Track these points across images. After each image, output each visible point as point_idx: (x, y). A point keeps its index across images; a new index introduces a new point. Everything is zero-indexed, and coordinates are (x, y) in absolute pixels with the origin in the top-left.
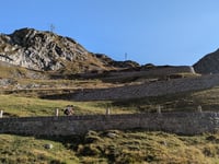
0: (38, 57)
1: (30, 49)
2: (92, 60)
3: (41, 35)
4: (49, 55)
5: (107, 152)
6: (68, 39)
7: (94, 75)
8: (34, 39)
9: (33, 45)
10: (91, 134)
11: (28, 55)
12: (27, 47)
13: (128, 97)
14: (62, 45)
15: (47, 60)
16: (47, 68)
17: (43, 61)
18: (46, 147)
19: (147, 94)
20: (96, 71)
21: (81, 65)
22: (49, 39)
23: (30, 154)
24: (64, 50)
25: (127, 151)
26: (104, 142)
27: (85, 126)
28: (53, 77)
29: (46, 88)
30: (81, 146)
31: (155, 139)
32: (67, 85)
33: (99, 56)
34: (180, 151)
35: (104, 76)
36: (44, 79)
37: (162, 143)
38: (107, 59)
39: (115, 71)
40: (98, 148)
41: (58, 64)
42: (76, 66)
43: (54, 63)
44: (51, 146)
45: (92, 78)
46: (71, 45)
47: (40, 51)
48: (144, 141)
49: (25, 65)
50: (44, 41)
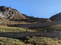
0: (6, 14)
1: (4, 12)
2: (22, 16)
3: (7, 8)
4: (10, 14)
5: (33, 42)
6: (15, 10)
7: (22, 20)
8: (5, 9)
9: (5, 11)
10: (28, 37)
11: (3, 14)
12: (3, 11)
13: (33, 27)
14: (13, 11)
15: (9, 15)
16: (9, 18)
17: (8, 15)
18: (16, 41)
19: (38, 26)
20: (23, 19)
21: (19, 17)
22: (10, 9)
23: (12, 43)
24: (14, 13)
25: (39, 42)
26: (32, 40)
27: (25, 35)
28: (11, 20)
29: (9, 23)
30: (25, 41)
31: (45, 39)
32: (15, 22)
33: (24, 15)
34: (53, 42)
35: (25, 21)
36: (8, 21)
37: (47, 40)
38: (26, 16)
39: (28, 19)
40: (30, 41)
41: (12, 17)
42: (17, 17)
43: (11, 16)
44: (17, 41)
45: (22, 21)
46: (16, 11)
47: (7, 13)
48: (42, 39)
49: (2, 16)
50: (8, 10)
